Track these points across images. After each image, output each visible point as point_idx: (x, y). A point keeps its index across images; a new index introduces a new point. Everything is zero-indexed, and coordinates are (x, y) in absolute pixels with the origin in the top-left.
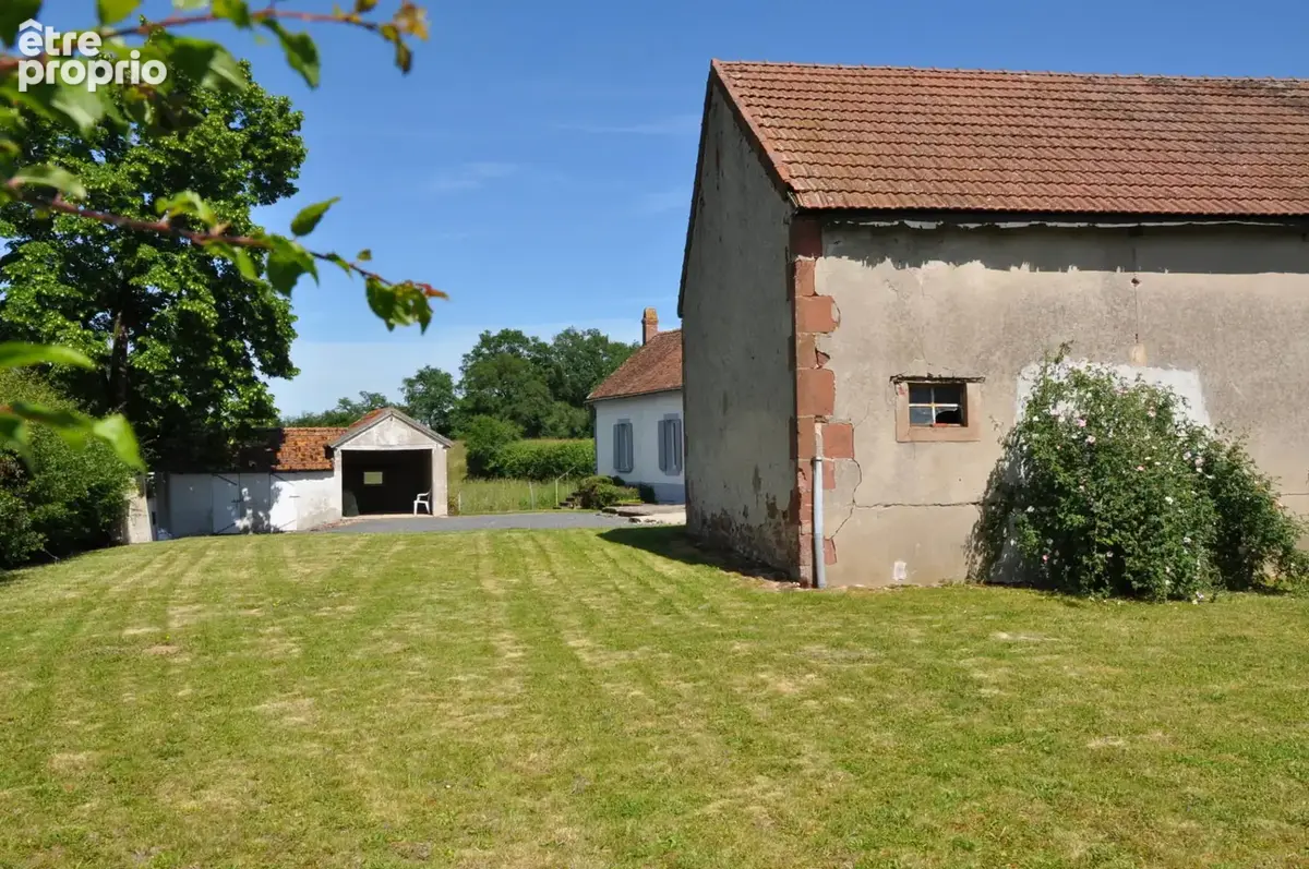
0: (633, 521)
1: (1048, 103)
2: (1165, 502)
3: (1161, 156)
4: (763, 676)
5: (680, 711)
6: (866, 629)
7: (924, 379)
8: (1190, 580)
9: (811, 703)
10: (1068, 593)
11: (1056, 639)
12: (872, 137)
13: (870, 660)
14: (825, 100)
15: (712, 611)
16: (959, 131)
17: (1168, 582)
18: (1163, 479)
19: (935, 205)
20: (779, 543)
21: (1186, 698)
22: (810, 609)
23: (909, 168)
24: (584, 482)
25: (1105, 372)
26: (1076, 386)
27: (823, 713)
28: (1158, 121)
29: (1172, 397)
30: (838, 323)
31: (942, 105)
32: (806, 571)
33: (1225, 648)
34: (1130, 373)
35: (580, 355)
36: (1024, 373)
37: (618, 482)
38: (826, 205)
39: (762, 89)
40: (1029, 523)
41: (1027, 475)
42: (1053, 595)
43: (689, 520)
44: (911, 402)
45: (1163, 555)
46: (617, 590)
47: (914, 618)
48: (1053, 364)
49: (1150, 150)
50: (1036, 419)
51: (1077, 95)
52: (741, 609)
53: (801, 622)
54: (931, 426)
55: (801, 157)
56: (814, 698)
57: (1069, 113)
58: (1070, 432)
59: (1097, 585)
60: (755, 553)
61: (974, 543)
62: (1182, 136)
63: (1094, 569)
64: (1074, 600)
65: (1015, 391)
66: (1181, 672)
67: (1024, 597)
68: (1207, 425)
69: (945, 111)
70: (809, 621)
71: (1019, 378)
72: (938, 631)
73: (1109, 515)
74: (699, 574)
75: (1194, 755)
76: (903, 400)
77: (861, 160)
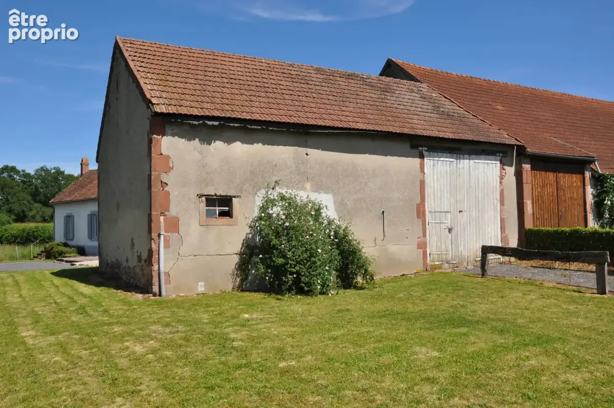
0: (73, 265)
1: (273, 73)
2: (318, 251)
3: (319, 101)
4: (127, 344)
5: (80, 366)
6: (182, 316)
7: (213, 196)
8: (328, 285)
9: (151, 356)
10: (277, 294)
11: (269, 316)
12: (192, 81)
13: (182, 332)
14: (171, 62)
15: (106, 311)
16: (232, 82)
17: (319, 287)
18: (317, 241)
19: (219, 115)
20: (143, 275)
21: (323, 339)
22: (156, 308)
23: (208, 97)
24: (47, 245)
25: (293, 194)
26: (281, 200)
27: (156, 361)
28: (318, 86)
29: (321, 206)
30: (172, 168)
31: (226, 69)
32: (155, 289)
33: (340, 315)
34: (304, 195)
35: (49, 180)
36: (259, 194)
37: (66, 245)
38: (168, 112)
39: (140, 53)
40: (261, 262)
41: (259, 240)
42: (271, 295)
43: (100, 263)
44: (207, 206)
45: (317, 275)
46: (56, 303)
47: (207, 309)
48: (271, 190)
49: (314, 98)
50: (263, 215)
51: (285, 71)
52: (120, 309)
53: (150, 314)
54: (216, 218)
55: (157, 88)
56: (151, 354)
57: (282, 78)
58: (278, 221)
59: (290, 290)
60: (132, 280)
61: (236, 273)
62: (328, 93)
63: (288, 282)
64: (280, 297)
65: (255, 202)
66: (321, 328)
67: (258, 296)
68: (336, 218)
69: (227, 72)
70: (154, 314)
71: (256, 196)
72: (216, 315)
73: (294, 258)
74: (101, 292)
75: (323, 365)
76: (203, 205)
77: (187, 91)
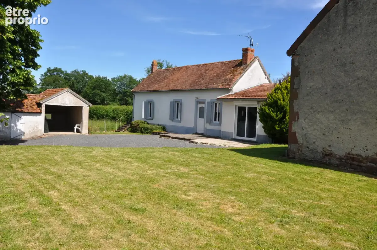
35: (79, 78)
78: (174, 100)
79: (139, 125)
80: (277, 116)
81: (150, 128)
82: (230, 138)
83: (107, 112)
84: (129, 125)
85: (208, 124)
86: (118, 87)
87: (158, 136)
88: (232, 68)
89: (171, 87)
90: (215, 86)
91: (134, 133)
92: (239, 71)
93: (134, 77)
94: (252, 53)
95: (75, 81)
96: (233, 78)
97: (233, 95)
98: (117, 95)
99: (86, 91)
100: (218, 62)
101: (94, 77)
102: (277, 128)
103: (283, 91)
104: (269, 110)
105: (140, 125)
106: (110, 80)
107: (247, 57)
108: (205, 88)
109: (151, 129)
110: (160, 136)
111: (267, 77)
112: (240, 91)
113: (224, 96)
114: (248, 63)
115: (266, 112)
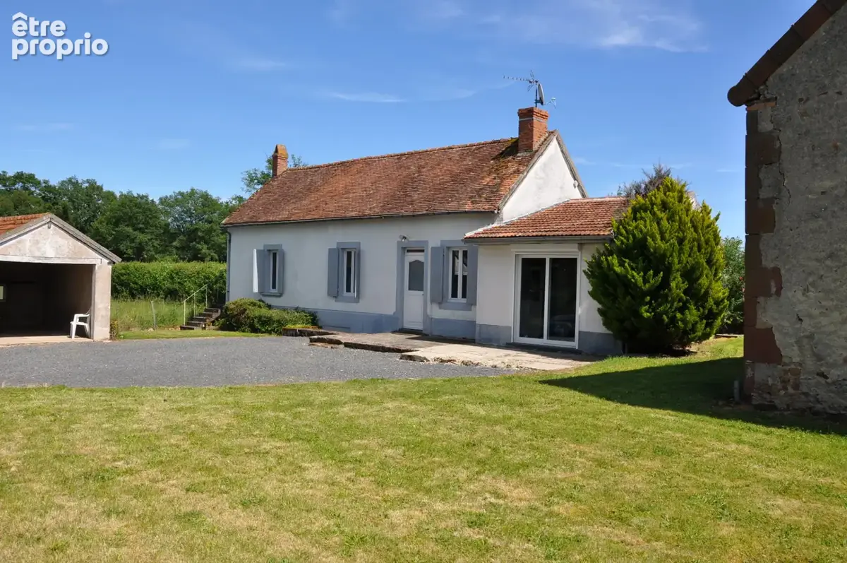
35: (79, 198)
78: (338, 243)
79: (245, 310)
80: (645, 281)
81: (276, 318)
82: (502, 342)
83: (156, 279)
84: (217, 311)
85: (436, 307)
86: (176, 219)
87: (306, 340)
88: (493, 159)
89: (331, 209)
90: (453, 206)
91: (232, 333)
92: (512, 167)
93: (214, 194)
94: (542, 120)
95: (70, 205)
96: (500, 185)
97: (503, 227)
98: (173, 237)
99: (97, 229)
100: (451, 145)
101: (118, 195)
102: (646, 315)
103: (658, 213)
104: (622, 264)
105: (247, 311)
106: (157, 201)
107: (532, 130)
108: (425, 212)
109: (279, 321)
110: (312, 341)
111: (577, 184)
112: (519, 219)
113: (480, 230)
114: (535, 147)
115: (614, 271)
